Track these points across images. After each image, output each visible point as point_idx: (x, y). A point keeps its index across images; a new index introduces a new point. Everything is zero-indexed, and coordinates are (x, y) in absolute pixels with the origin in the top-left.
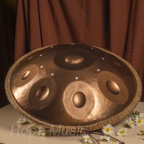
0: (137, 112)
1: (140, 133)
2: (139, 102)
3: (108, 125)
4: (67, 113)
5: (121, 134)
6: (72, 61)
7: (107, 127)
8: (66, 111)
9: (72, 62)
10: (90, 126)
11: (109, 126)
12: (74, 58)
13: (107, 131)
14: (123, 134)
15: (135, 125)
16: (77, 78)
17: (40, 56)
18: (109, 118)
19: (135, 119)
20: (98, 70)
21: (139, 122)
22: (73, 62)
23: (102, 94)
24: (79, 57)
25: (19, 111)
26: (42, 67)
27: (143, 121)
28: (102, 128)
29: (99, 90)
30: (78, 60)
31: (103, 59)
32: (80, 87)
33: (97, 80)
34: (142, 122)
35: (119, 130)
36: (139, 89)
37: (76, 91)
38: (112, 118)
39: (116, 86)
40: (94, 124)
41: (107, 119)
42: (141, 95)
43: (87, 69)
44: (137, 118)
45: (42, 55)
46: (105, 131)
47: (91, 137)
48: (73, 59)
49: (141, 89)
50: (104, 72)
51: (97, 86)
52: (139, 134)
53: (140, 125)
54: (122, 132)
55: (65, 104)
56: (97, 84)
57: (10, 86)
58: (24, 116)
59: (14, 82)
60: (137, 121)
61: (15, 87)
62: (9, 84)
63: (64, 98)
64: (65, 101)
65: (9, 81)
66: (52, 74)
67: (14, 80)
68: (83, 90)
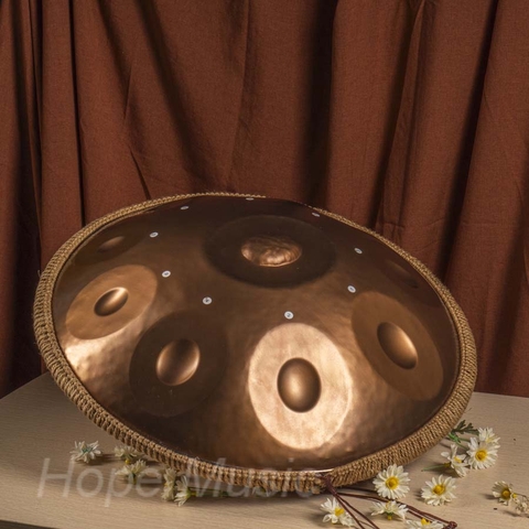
0: (467, 424)
1: (496, 494)
2: (474, 393)
3: (393, 468)
4: (264, 430)
5: (435, 496)
6: (268, 256)
7: (390, 473)
8: (259, 422)
9: (265, 260)
10: (339, 469)
11: (395, 471)
12: (273, 248)
13: (390, 485)
14: (443, 497)
15: (468, 467)
16: (289, 315)
17: (152, 236)
18: (393, 444)
19: (469, 449)
20: (352, 289)
21: (480, 458)
22: (270, 260)
23: (369, 370)
24: (286, 245)
25: (98, 419)
26: (166, 274)
27: (491, 455)
28: (375, 476)
29: (359, 353)
30: (284, 253)
31: (359, 252)
32: (302, 343)
33: (349, 322)
34: (489, 458)
35: (428, 483)
36: (469, 349)
38: (402, 444)
39: (408, 344)
40: (350, 466)
41: (389, 446)
42: (475, 369)
43: (316, 286)
44: (473, 445)
45: (156, 234)
46: (381, 487)
47: (345, 506)
48: (268, 252)
49: (474, 351)
50: (369, 296)
51: (353, 342)
52: (491, 497)
53: (482, 467)
54: (439, 488)
56: (350, 333)
57: (56, 334)
58: (117, 437)
59: (67, 322)
60: (473, 454)
61: (76, 340)
62: (49, 327)
63: (253, 379)
64: (256, 389)
65: (48, 318)
66: (207, 301)
67: (68, 315)
68: (309, 353)
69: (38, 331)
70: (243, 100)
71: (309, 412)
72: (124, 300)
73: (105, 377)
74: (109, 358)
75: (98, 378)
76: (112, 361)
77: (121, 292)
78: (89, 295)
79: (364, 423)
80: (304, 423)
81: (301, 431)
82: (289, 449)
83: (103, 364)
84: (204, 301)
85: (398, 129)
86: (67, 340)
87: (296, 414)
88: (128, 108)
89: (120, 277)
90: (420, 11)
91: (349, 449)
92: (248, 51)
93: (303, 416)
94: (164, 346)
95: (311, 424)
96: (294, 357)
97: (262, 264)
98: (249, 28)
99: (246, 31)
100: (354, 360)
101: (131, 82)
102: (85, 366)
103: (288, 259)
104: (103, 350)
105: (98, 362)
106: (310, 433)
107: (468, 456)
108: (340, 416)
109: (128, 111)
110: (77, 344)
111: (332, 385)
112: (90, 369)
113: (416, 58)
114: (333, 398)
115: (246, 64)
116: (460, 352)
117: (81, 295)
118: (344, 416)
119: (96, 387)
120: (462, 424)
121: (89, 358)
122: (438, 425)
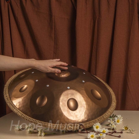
0: (114, 115)
4: (65, 116)
6: (62, 75)
8: (63, 114)
9: (61, 76)
12: (63, 73)
15: (115, 124)
16: (69, 88)
17: (32, 73)
20: (84, 81)
21: (118, 122)
23: (90, 100)
26: (37, 81)
27: (121, 121)
29: (87, 96)
30: (66, 74)
32: (72, 94)
33: (84, 89)
36: (114, 97)
37: (70, 98)
39: (98, 94)
42: (116, 101)
43: (75, 81)
44: (116, 118)
50: (88, 83)
51: (85, 94)
53: (118, 124)
55: (62, 108)
56: (84, 91)
57: (10, 98)
59: (12, 95)
61: (15, 99)
62: (8, 97)
63: (61, 103)
64: (62, 106)
65: (8, 95)
66: (48, 86)
67: (13, 93)
68: (74, 97)
69: (5, 98)
70: (54, 47)
71: (76, 111)
72: (27, 88)
73: (23, 106)
74: (24, 102)
75: (21, 107)
76: (25, 102)
77: (26, 86)
78: (17, 88)
79: (89, 113)
80: (74, 114)
81: (74, 116)
82: (71, 120)
83: (23, 103)
84: (47, 86)
85: (93, 51)
86: (13, 99)
87: (72, 111)
88: (26, 52)
89: (25, 83)
90: (97, 21)
91: (86, 119)
92: (55, 34)
93: (74, 112)
94: (38, 98)
95: (76, 114)
96: (71, 98)
97: (61, 77)
98: (55, 28)
99: (54, 29)
100: (86, 98)
101: (26, 45)
102: (18, 104)
103: (67, 75)
104: (23, 100)
105: (21, 103)
106: (76, 116)
107: (115, 121)
108: (83, 111)
109: (26, 53)
110: (16, 100)
111: (81, 104)
112: (19, 105)
113: (97, 32)
114: (81, 107)
115: (55, 38)
116: (112, 97)
117: (16, 88)
118: (84, 111)
119: (21, 109)
120: (113, 115)
121: (19, 102)
122: (108, 113)
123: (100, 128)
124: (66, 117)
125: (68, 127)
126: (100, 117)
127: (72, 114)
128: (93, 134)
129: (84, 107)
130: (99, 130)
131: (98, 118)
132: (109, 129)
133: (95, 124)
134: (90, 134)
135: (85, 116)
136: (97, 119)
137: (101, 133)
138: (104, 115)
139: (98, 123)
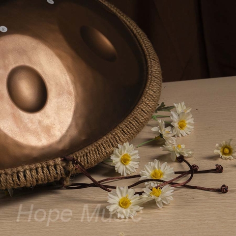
11: (127, 148)
16: (3, 29)
32: (21, 51)
33: (57, 28)
34: (189, 126)
46: (117, 163)
60: (176, 125)
68: (30, 60)
71: (42, 111)
80: (40, 122)
81: (39, 130)
87: (31, 115)
91: (83, 138)
93: (37, 116)
95: (46, 122)
96: (17, 65)
106: (47, 130)
107: (172, 127)
111: (57, 84)
118: (73, 109)
122: (146, 104)
123: (134, 160)
124: (12, 139)
125: (25, 176)
126: (126, 122)
127: (30, 125)
128: (124, 195)
129: (70, 94)
130: (132, 168)
131: (122, 126)
132: (162, 158)
133: (116, 151)
134: (116, 195)
135: (77, 125)
136: (118, 131)
137: (148, 180)
138: (137, 112)
139: (126, 144)
